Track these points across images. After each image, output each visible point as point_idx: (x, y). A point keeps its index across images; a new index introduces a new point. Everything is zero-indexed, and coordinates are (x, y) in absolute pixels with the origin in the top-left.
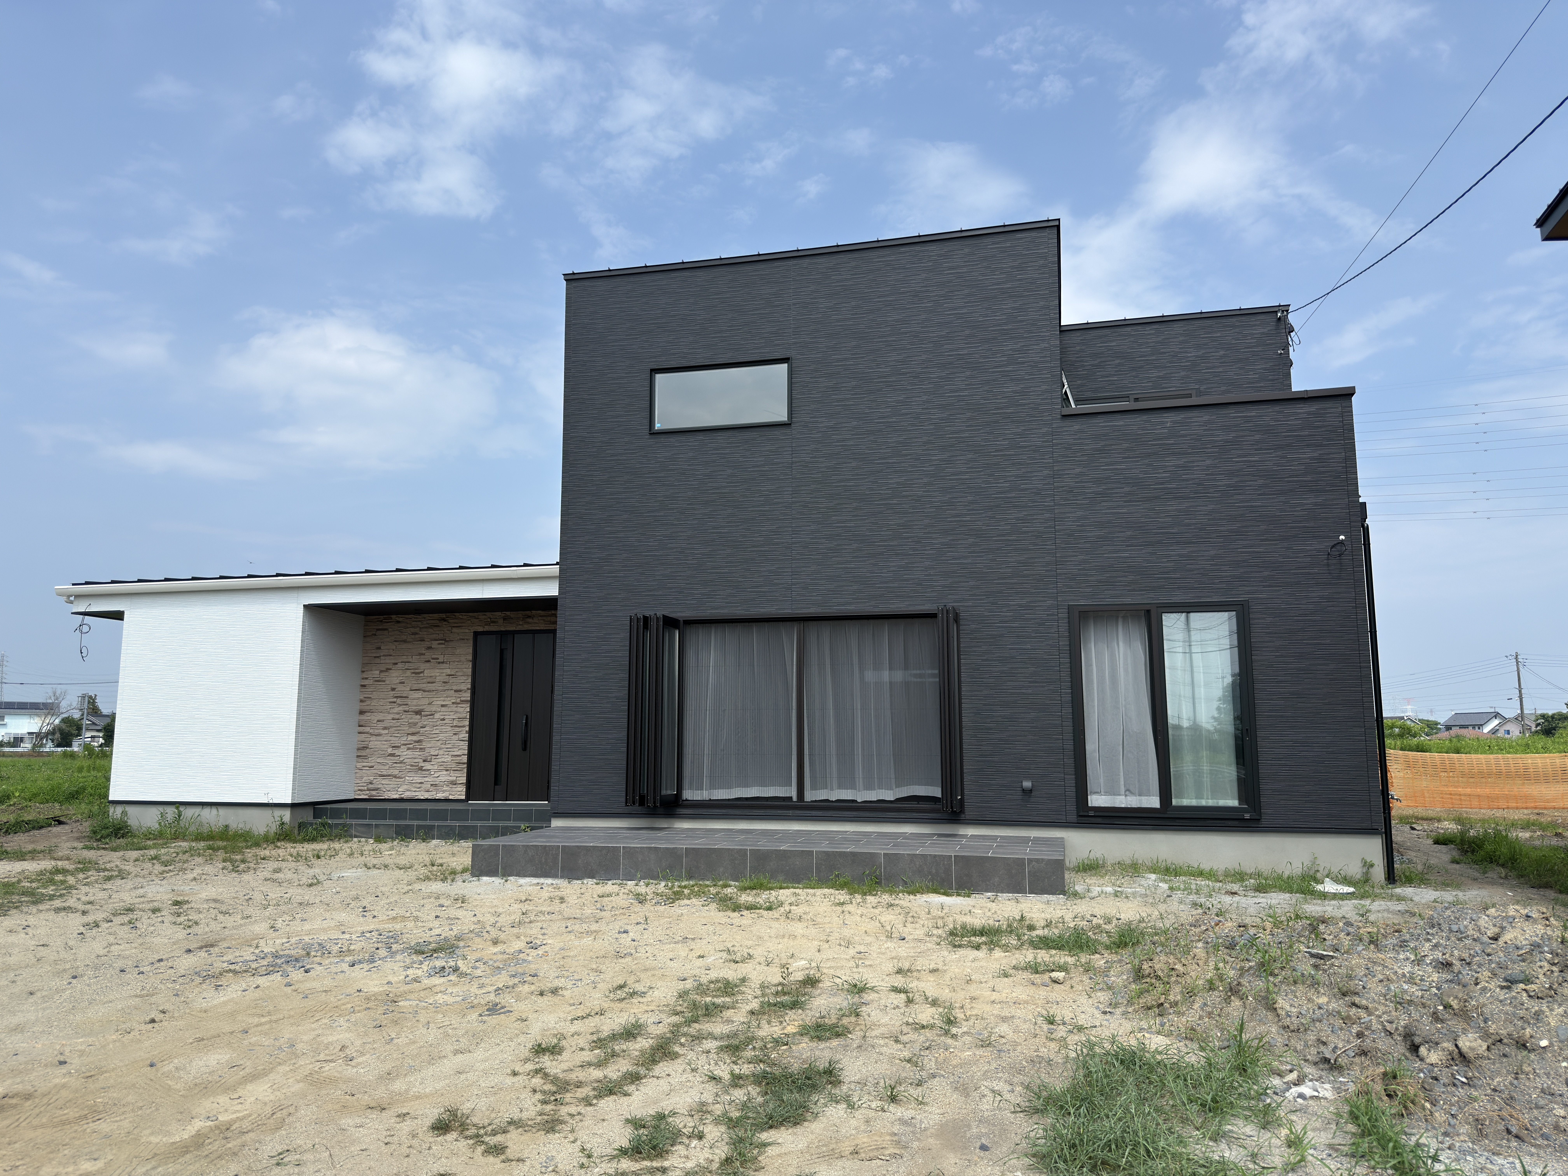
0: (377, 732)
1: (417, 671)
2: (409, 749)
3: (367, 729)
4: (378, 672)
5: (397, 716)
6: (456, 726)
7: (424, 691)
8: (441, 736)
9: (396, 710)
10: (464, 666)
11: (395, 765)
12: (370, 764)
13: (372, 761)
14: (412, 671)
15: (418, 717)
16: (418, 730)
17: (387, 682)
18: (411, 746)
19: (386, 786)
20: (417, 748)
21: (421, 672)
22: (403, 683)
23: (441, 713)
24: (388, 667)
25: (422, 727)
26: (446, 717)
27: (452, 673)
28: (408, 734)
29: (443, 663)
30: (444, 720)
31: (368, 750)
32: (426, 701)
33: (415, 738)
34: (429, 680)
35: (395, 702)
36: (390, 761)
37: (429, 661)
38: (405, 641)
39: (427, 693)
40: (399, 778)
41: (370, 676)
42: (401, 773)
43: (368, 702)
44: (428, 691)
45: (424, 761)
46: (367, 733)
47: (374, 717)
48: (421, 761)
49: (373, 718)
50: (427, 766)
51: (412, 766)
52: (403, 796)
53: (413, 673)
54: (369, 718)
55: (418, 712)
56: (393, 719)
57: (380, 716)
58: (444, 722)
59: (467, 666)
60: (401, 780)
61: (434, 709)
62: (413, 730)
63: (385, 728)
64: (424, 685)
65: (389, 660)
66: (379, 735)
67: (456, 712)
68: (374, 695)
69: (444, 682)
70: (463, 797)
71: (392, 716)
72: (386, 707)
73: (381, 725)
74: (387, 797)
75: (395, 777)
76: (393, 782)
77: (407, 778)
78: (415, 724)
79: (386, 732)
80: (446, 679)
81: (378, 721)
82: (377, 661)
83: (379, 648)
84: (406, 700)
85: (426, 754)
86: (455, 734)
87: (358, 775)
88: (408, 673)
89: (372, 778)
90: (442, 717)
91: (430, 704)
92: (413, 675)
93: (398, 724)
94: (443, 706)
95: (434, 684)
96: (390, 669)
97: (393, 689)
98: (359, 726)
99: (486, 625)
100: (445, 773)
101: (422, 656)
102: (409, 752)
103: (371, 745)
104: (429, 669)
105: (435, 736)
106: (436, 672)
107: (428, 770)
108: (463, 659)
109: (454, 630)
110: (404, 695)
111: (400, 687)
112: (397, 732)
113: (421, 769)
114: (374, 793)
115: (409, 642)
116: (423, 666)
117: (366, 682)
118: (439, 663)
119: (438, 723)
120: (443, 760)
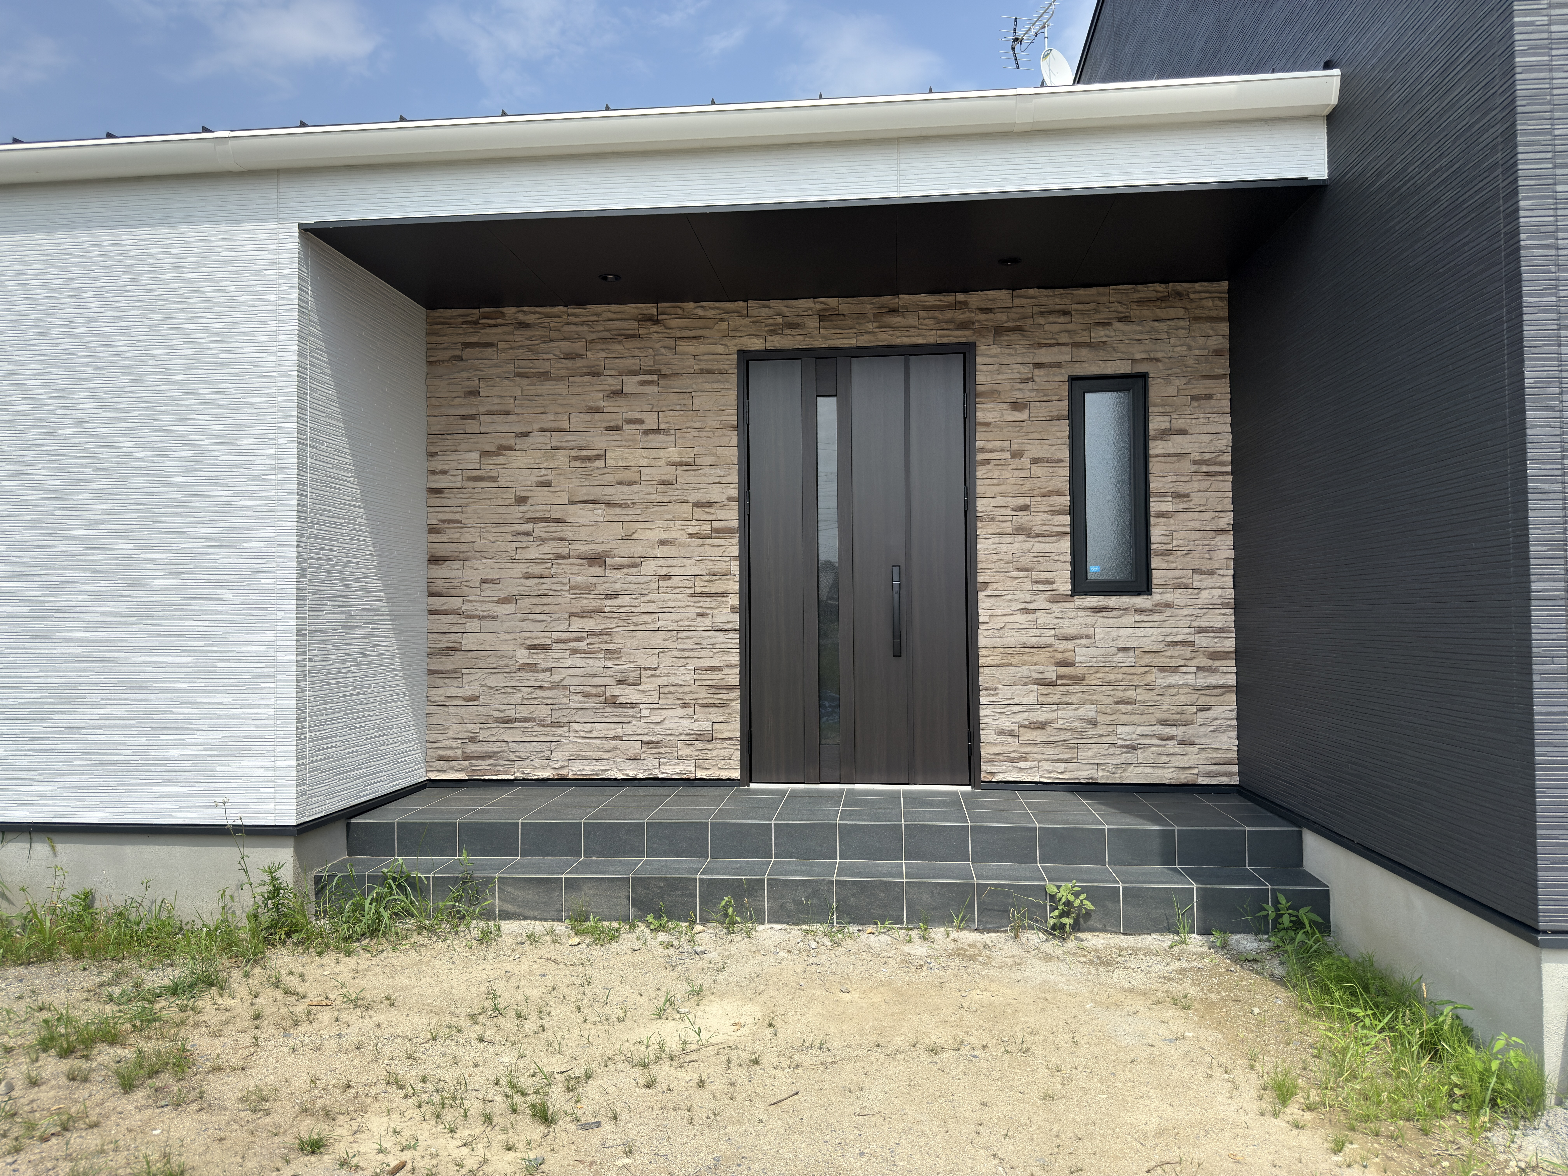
0: (481, 609)
1: (585, 453)
2: (575, 652)
3: (454, 602)
4: (475, 456)
5: (537, 569)
6: (702, 595)
7: (609, 505)
8: (664, 620)
9: (534, 552)
10: (716, 441)
11: (540, 693)
12: (468, 692)
13: (472, 683)
14: (573, 453)
15: (597, 570)
16: (597, 603)
17: (502, 482)
18: (582, 645)
19: (515, 747)
20: (599, 651)
21: (598, 457)
22: (548, 484)
23: (660, 562)
24: (504, 442)
25: (607, 597)
26: (674, 571)
27: (685, 459)
28: (572, 614)
29: (657, 432)
30: (667, 577)
31: (458, 656)
32: (617, 530)
33: (590, 624)
34: (621, 476)
35: (528, 534)
36: (524, 682)
37: (616, 429)
38: (546, 376)
39: (618, 510)
40: (552, 725)
41: (453, 465)
42: (556, 714)
43: (452, 533)
44: (620, 505)
45: (621, 682)
46: (454, 612)
47: (475, 572)
48: (611, 681)
49: (468, 573)
50: (628, 694)
51: (587, 694)
52: (564, 772)
53: (576, 458)
54: (459, 573)
55: (596, 560)
56: (527, 577)
57: (488, 570)
58: (670, 583)
59: (725, 441)
60: (559, 731)
61: (637, 550)
62: (583, 604)
63: (505, 600)
64: (609, 490)
65: (505, 426)
66: (491, 617)
67: (701, 558)
68: (469, 516)
69: (664, 483)
70: (736, 774)
71: (522, 569)
72: (503, 546)
73: (490, 590)
74: (519, 775)
75: (541, 723)
76: (537, 736)
77: (575, 726)
78: (590, 589)
79: (508, 608)
80: (669, 473)
81: (484, 581)
82: (472, 426)
83: (475, 393)
84: (559, 527)
85: (623, 664)
86: (701, 614)
87: (433, 720)
88: (562, 458)
89: (475, 728)
90: (664, 571)
91: (627, 537)
92: (577, 464)
93: (543, 589)
94: (663, 542)
95: (634, 488)
96: (510, 448)
97: (522, 500)
98: (431, 594)
99: (773, 333)
100: (680, 712)
101: (597, 416)
102: (577, 661)
103: (468, 642)
104: (619, 447)
105: (646, 618)
106: (638, 457)
107: (633, 705)
108: (712, 422)
109: (683, 346)
110: (554, 515)
111: (540, 495)
112: (539, 609)
113: (612, 702)
114: (483, 764)
115: (559, 379)
116: (600, 441)
117: (440, 482)
118: (646, 432)
119: (654, 586)
120: (672, 679)
